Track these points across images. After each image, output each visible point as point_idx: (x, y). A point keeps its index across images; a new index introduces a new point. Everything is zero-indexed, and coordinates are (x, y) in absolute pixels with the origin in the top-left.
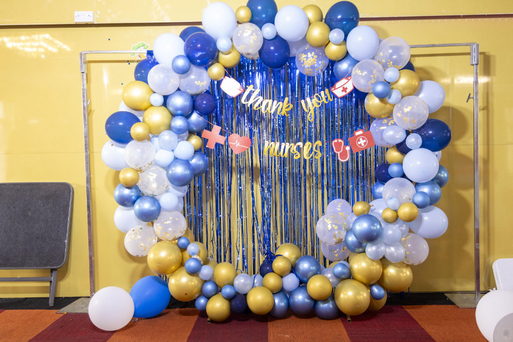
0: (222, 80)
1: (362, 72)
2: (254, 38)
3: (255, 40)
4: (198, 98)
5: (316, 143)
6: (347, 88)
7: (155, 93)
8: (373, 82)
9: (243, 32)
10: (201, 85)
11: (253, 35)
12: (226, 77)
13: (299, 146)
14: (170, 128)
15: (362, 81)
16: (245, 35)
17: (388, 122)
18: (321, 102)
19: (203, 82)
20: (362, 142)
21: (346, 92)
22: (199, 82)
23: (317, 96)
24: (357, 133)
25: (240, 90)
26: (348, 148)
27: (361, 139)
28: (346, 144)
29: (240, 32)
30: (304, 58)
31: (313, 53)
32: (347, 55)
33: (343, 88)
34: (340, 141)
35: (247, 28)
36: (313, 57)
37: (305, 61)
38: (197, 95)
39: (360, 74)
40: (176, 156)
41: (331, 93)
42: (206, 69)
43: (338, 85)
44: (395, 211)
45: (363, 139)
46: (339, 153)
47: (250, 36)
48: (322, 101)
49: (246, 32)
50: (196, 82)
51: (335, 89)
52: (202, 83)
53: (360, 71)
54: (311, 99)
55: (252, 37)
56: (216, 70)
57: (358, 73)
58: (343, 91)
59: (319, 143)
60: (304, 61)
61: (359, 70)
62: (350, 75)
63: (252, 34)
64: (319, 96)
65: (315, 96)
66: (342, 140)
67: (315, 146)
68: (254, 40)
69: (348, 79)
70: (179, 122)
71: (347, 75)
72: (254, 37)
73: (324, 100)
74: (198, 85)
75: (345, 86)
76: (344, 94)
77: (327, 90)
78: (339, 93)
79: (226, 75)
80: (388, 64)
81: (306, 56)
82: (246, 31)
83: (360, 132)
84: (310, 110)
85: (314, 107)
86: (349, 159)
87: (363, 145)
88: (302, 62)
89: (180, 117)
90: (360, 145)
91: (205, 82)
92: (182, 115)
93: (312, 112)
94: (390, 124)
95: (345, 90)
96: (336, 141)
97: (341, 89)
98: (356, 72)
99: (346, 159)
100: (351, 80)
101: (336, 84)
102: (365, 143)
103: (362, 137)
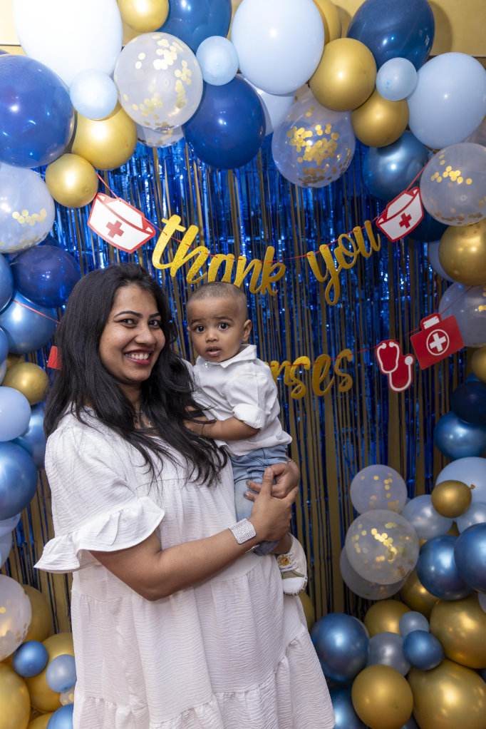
0: (92, 204)
2: (184, 78)
3: (189, 82)
4: (25, 262)
5: (342, 355)
6: (409, 218)
9: (152, 56)
10: (32, 224)
11: (180, 67)
12: (102, 197)
13: (301, 366)
15: (463, 199)
16: (158, 65)
18: (354, 255)
19: (38, 212)
20: (438, 343)
21: (408, 225)
22: (26, 213)
23: (345, 241)
24: (428, 324)
25: (144, 230)
26: (409, 360)
27: (436, 336)
28: (406, 351)
29: (142, 56)
33: (403, 216)
34: (392, 345)
35: (160, 43)
38: (21, 253)
39: (460, 180)
41: (377, 230)
42: (42, 170)
43: (393, 209)
45: (441, 335)
46: (390, 373)
47: (172, 68)
48: (356, 252)
49: (162, 57)
50: (16, 215)
51: (386, 220)
52: (35, 216)
53: (458, 173)
55: (177, 73)
57: (453, 179)
58: (401, 224)
59: (347, 354)
61: (454, 169)
63: (177, 64)
65: (340, 240)
66: (397, 341)
67: (338, 362)
68: (184, 83)
69: (412, 194)
72: (183, 74)
73: (362, 249)
74: (22, 222)
75: (407, 212)
76: (404, 230)
77: (367, 224)
78: (394, 229)
79: (101, 189)
82: (159, 52)
83: (433, 321)
84: (330, 277)
85: (340, 268)
86: (411, 386)
87: (440, 348)
90: (435, 350)
91: (43, 213)
93: (334, 281)
95: (406, 220)
96: (384, 346)
97: (399, 219)
98: (445, 175)
99: (404, 385)
100: (418, 195)
101: (388, 206)
102: (444, 345)
103: (438, 332)
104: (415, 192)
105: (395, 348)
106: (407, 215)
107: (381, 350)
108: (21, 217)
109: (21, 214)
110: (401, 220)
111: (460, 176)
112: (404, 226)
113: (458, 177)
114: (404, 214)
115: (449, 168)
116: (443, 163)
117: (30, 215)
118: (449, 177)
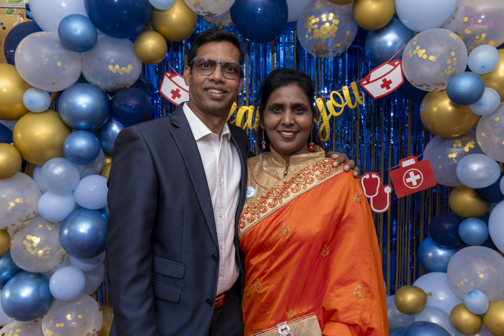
1: (428, 54)
6: (390, 82)
7: (31, 87)
8: (449, 72)
10: (121, 74)
14: (62, 153)
15: (427, 70)
17: (464, 145)
18: (343, 106)
19: (126, 67)
21: (388, 88)
22: (117, 67)
23: (334, 95)
26: (388, 190)
27: (412, 174)
28: (385, 182)
30: (314, 24)
31: (331, 15)
32: (394, 20)
33: (384, 81)
34: (374, 176)
36: (331, 23)
37: (316, 31)
39: (425, 57)
40: (79, 203)
41: (361, 88)
42: (132, 40)
43: (374, 75)
44: (479, 316)
45: (416, 173)
46: (371, 197)
50: (110, 67)
51: (368, 82)
52: (124, 68)
53: (424, 51)
54: (325, 101)
56: (151, 43)
57: (420, 55)
58: (382, 86)
60: (313, 30)
61: (421, 48)
62: (400, 58)
64: (339, 94)
65: (331, 95)
66: (379, 175)
69: (393, 65)
70: (81, 142)
71: (394, 57)
73: (349, 102)
74: (115, 72)
75: (388, 78)
76: (385, 91)
77: (354, 84)
78: (376, 90)
80: (477, 38)
81: (317, 20)
83: (411, 162)
84: (322, 122)
85: (330, 116)
86: (389, 210)
87: (415, 183)
88: (310, 30)
89: (82, 133)
90: (410, 184)
91: (130, 67)
92: (86, 130)
93: (326, 124)
94: (467, 149)
95: (386, 84)
96: (367, 176)
97: (381, 82)
98: (415, 52)
99: (384, 208)
100: (399, 65)
101: (372, 72)
102: (418, 181)
103: (414, 171)
104: (396, 63)
105: (376, 178)
106: (388, 80)
107: (365, 179)
108: (114, 69)
109: (114, 67)
110: (382, 83)
111: (425, 53)
112: (385, 88)
113: (423, 54)
114: (385, 79)
115: (418, 47)
116: (415, 43)
117: (120, 68)
118: (417, 54)
